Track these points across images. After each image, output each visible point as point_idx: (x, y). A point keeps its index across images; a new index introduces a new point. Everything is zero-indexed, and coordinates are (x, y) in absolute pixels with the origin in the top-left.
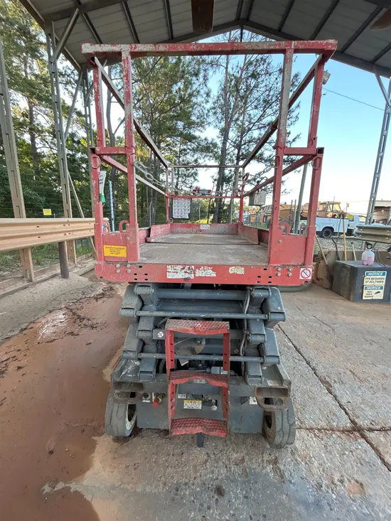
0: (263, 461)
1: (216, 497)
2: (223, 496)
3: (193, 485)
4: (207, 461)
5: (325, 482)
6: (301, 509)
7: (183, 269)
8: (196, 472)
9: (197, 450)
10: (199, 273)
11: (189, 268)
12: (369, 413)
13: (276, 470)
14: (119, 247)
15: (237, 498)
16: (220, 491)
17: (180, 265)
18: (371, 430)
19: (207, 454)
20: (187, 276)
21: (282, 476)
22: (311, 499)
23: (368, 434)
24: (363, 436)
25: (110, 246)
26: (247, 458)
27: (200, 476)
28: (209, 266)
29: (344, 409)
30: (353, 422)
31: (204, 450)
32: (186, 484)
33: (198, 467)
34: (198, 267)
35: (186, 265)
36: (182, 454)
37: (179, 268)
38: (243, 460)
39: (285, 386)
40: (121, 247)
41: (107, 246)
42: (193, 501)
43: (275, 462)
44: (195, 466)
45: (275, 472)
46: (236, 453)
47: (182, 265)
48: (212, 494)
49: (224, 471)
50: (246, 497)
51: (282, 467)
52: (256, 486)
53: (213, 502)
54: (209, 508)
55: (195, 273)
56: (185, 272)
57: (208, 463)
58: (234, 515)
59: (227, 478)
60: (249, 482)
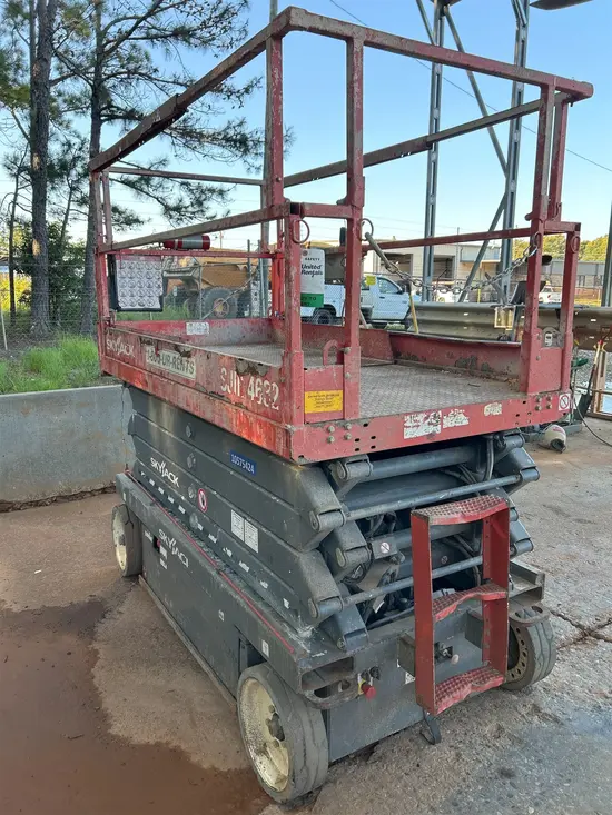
0: (523, 716)
1: (508, 781)
2: (514, 775)
3: (469, 787)
4: (458, 755)
5: (600, 701)
6: (598, 738)
7: (426, 418)
8: (458, 774)
9: (433, 751)
10: (448, 422)
11: (435, 416)
12: (586, 608)
13: (544, 717)
14: (329, 393)
15: (531, 768)
16: (506, 774)
17: (422, 412)
18: (601, 627)
19: (451, 747)
20: (431, 429)
21: (556, 720)
22: (600, 723)
23: (600, 632)
24: (598, 637)
25: (315, 393)
26: (503, 724)
27: (468, 774)
28: (460, 408)
29: (559, 615)
30: (578, 626)
31: (444, 746)
32: (460, 793)
33: (456, 768)
34: (446, 412)
35: (430, 411)
36: (418, 766)
37: (421, 417)
38: (500, 729)
39: (538, 584)
40: (335, 392)
41: (312, 394)
42: (487, 802)
43: (536, 709)
44: (451, 769)
45: (545, 720)
46: (486, 725)
47: (426, 412)
48: (500, 781)
49: (489, 753)
50: (539, 761)
51: (548, 711)
52: (539, 744)
53: (509, 788)
54: (511, 796)
55: (442, 424)
56: (429, 424)
57: (463, 757)
58: (542, 785)
59: (502, 757)
60: (527, 745)
